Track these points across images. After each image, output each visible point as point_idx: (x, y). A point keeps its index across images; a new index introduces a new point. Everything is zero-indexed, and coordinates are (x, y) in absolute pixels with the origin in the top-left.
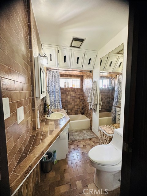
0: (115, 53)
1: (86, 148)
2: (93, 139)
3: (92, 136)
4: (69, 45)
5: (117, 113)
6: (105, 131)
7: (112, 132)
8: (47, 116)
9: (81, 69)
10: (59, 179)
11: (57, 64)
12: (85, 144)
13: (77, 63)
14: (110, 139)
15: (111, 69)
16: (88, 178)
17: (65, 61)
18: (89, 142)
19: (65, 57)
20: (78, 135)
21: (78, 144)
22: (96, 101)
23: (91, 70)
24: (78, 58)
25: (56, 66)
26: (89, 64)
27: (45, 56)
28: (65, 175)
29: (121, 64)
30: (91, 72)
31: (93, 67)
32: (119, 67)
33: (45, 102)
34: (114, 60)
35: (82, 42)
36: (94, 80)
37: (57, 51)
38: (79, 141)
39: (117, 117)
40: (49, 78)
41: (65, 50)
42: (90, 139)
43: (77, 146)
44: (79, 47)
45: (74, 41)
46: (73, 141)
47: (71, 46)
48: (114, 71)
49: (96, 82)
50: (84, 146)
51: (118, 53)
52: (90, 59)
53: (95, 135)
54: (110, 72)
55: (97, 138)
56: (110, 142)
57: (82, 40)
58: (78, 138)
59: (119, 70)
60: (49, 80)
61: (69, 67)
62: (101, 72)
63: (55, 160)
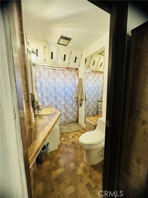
0: (97, 54)
1: (75, 138)
2: (80, 131)
3: (79, 128)
4: (57, 42)
5: (100, 107)
6: (91, 121)
7: (96, 122)
8: (38, 112)
9: (67, 66)
10: (54, 165)
11: (43, 60)
12: (74, 136)
13: (64, 60)
14: (95, 127)
15: (94, 68)
16: (79, 159)
17: (52, 58)
18: (77, 133)
19: (52, 53)
20: (67, 128)
21: (68, 136)
22: (82, 97)
23: (77, 68)
24: (65, 55)
25: (43, 62)
26: (75, 62)
27: (33, 52)
28: (59, 161)
29: (102, 63)
30: (77, 69)
31: (79, 65)
32: (100, 66)
33: (33, 99)
34: (97, 60)
35: (69, 41)
36: (79, 77)
37: (44, 47)
38: (68, 133)
39: (100, 110)
40: (36, 74)
41: (52, 46)
42: (78, 131)
43: (67, 137)
44: (66, 45)
45: (61, 39)
46: (63, 134)
47: (59, 43)
48: (97, 70)
49: (81, 79)
50: (73, 137)
51: (100, 54)
52: (76, 58)
53: (82, 126)
54: (93, 71)
55: (83, 129)
56: (95, 129)
57: (69, 39)
58: (66, 131)
59: (101, 69)
60: (36, 76)
61: (56, 64)
62: (86, 70)
63: (49, 151)
